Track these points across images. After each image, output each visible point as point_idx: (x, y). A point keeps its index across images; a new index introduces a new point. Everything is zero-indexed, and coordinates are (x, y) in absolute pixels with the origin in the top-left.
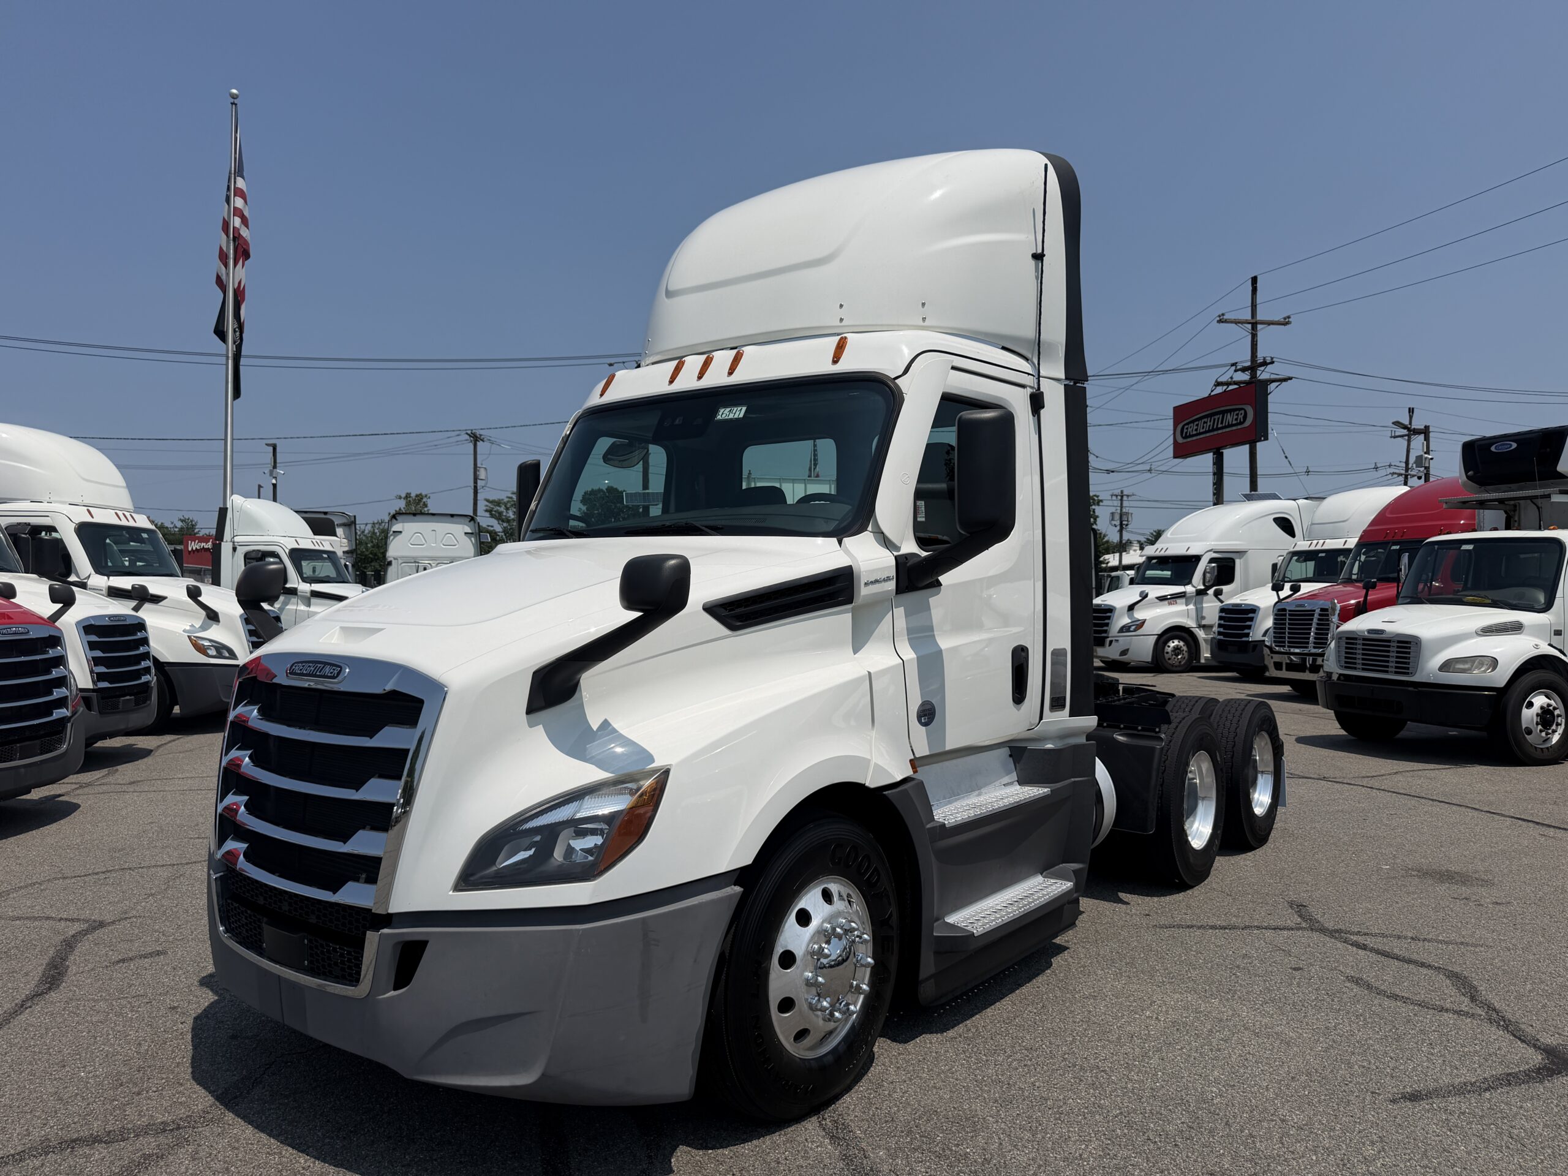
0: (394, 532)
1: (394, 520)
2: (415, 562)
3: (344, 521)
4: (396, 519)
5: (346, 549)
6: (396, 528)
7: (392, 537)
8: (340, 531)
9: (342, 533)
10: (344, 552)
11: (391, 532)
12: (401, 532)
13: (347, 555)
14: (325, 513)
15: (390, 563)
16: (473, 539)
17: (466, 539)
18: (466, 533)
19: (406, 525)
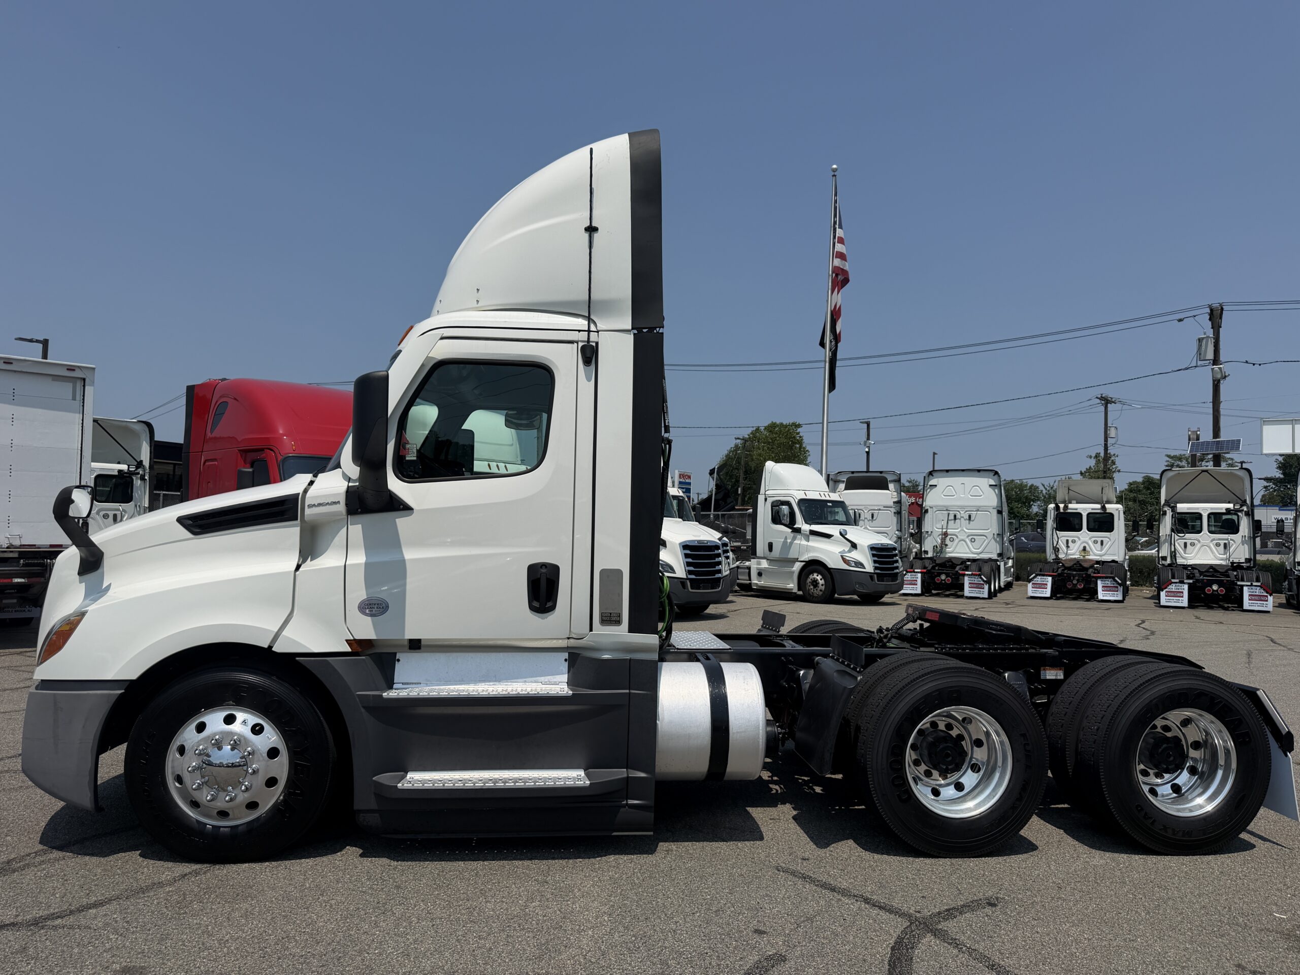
0: (930, 486)
1: (931, 476)
2: (947, 510)
3: (895, 478)
4: (933, 476)
5: (896, 500)
6: (932, 482)
7: (929, 490)
8: (891, 486)
9: (893, 487)
10: (894, 502)
11: (928, 486)
12: (936, 486)
13: (896, 504)
14: (881, 472)
15: (927, 511)
16: (996, 490)
17: (991, 490)
18: (990, 485)
19: (941, 480)
